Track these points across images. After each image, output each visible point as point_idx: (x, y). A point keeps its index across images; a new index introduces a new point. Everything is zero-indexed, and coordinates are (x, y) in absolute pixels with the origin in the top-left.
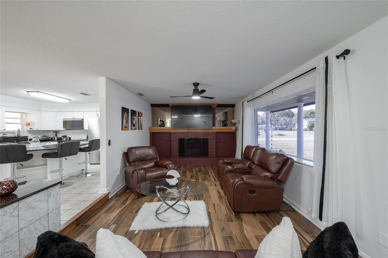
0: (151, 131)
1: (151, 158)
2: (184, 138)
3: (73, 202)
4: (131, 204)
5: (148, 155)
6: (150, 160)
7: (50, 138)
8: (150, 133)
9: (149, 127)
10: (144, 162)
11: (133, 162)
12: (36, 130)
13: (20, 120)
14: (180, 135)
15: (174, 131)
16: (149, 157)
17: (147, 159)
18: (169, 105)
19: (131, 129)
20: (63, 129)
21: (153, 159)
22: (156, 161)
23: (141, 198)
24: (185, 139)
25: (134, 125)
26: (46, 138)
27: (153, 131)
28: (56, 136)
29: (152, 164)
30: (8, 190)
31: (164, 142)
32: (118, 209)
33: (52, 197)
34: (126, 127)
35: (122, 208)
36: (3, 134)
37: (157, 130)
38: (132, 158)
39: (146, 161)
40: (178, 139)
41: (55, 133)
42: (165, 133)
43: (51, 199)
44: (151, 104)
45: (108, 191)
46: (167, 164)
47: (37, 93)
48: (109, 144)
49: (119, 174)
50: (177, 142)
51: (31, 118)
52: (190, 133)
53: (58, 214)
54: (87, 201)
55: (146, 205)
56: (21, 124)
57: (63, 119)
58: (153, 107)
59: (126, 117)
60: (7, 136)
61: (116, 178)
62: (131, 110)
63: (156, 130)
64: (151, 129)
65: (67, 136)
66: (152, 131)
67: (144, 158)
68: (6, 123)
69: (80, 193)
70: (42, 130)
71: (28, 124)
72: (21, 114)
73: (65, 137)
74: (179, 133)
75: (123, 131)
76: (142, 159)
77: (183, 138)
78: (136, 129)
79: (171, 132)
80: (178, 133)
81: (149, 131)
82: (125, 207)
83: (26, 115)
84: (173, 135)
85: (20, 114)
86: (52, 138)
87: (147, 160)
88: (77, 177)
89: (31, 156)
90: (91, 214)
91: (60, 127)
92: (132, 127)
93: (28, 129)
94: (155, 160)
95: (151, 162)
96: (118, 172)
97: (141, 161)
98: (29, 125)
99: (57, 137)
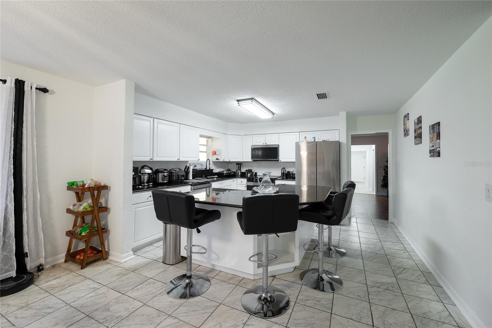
7: (233, 172)
12: (223, 161)
13: (206, 147)
20: (251, 160)
26: (229, 172)
28: (240, 170)
36: (194, 166)
41: (239, 166)
51: (216, 145)
56: (206, 152)
57: (252, 146)
60: (198, 168)
65: (253, 171)
68: (200, 152)
70: (227, 161)
71: (214, 153)
72: (207, 139)
73: (250, 172)
83: (212, 141)
91: (247, 157)
93: (214, 159)
98: (216, 154)
99: (240, 172)
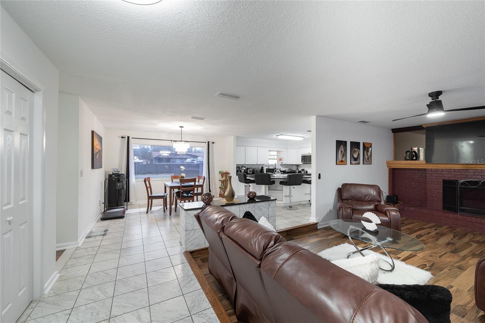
0: (390, 167)
1: (370, 200)
2: (455, 179)
3: (291, 221)
4: (332, 239)
5: (366, 195)
6: (369, 201)
7: (293, 170)
8: (390, 168)
9: (387, 161)
10: (360, 202)
11: (347, 200)
13: (276, 156)
14: (446, 174)
15: (432, 167)
16: (368, 198)
17: (366, 199)
18: (423, 126)
19: (351, 164)
20: (302, 163)
21: (375, 201)
22: (377, 205)
23: (346, 238)
24: (458, 181)
25: (356, 159)
26: (290, 170)
27: (394, 166)
28: (297, 169)
29: (372, 207)
30: (252, 196)
31: (415, 182)
32: (319, 238)
33: (271, 207)
34: (342, 161)
35: (323, 239)
37: (400, 165)
38: (345, 195)
39: (363, 202)
40: (442, 181)
41: (297, 167)
42: (416, 170)
43: (270, 209)
44: (392, 129)
45: (317, 222)
46: (387, 210)
47: (281, 136)
48: (319, 178)
49: (332, 210)
50: (438, 184)
51: (282, 155)
52: (472, 171)
53: (274, 221)
54: (299, 223)
55: (346, 245)
56: (277, 159)
57: (302, 154)
58: (396, 134)
59: (343, 150)
60: (269, 168)
61: (327, 212)
62: (351, 142)
63: (398, 165)
64: (389, 164)
65: (305, 170)
66: (392, 167)
67: (360, 198)
68: (269, 159)
69: (298, 217)
71: (280, 160)
73: (303, 171)
74: (445, 170)
75: (337, 165)
76: (357, 198)
77: (452, 179)
78: (359, 164)
79: (426, 169)
80: (441, 170)
81: (388, 167)
82: (326, 239)
83: (280, 153)
84: (431, 174)
85: (276, 152)
86: (294, 171)
87: (365, 201)
88: (304, 205)
89: (273, 182)
90: (299, 233)
91: (299, 162)
92: (352, 162)
94: (376, 203)
95: (370, 205)
96: (331, 207)
97: (357, 200)
